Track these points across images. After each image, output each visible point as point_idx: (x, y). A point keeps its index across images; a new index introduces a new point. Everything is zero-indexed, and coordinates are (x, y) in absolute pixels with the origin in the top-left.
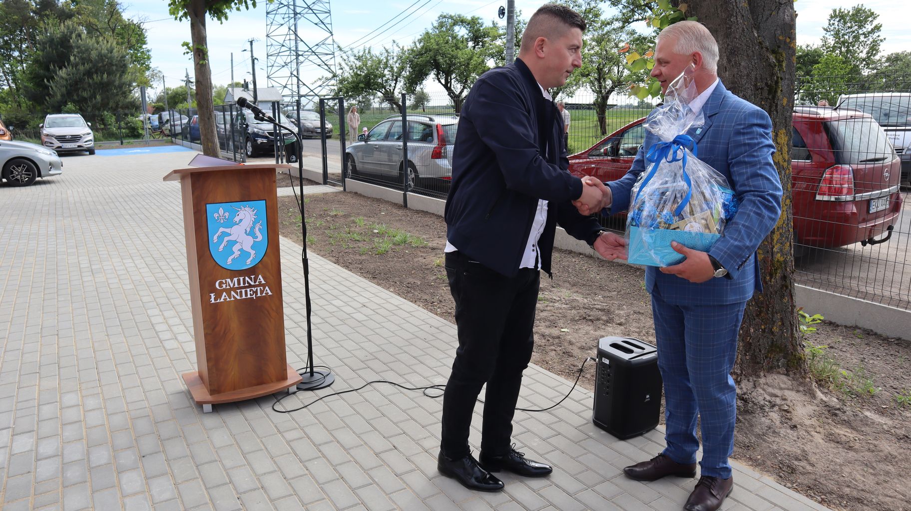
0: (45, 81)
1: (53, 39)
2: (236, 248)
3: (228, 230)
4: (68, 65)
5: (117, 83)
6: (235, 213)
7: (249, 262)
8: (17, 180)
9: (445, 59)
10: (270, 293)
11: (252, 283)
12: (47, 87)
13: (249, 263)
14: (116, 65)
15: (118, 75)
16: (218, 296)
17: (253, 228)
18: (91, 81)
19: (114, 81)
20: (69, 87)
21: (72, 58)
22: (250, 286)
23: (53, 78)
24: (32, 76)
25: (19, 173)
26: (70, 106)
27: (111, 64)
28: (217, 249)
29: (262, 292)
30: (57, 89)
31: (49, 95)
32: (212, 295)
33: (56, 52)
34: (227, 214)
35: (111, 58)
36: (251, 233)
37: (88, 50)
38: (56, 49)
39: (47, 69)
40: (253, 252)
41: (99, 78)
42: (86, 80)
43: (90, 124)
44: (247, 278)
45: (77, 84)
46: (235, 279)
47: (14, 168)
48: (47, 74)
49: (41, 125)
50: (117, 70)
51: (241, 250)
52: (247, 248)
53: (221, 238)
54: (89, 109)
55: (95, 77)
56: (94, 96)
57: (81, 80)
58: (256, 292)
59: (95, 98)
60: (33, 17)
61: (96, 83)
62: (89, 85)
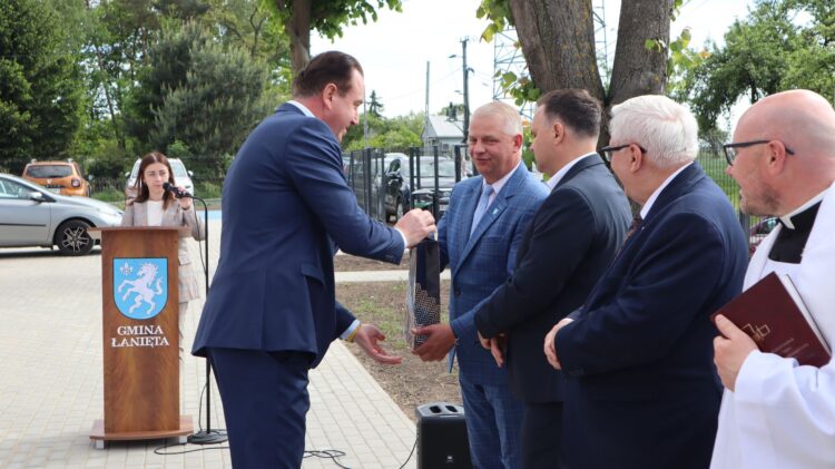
0: (151, 106)
1: (169, 49)
2: (138, 299)
3: (131, 283)
4: (183, 85)
5: (245, 112)
6: (138, 268)
7: (149, 312)
8: (71, 247)
9: (761, 69)
10: (167, 344)
11: (151, 332)
12: (152, 117)
13: (149, 314)
14: (248, 85)
15: (248, 99)
16: (119, 341)
17: (154, 282)
18: (210, 109)
19: (242, 108)
20: (180, 118)
21: (189, 75)
22: (149, 335)
23: (162, 104)
24: (137, 101)
25: (73, 239)
26: (178, 145)
27: (241, 84)
28: (121, 298)
29: (160, 342)
30: (165, 120)
31: (155, 128)
32: (114, 340)
33: (172, 67)
34: (131, 268)
35: (240, 75)
36: (152, 286)
37: (212, 63)
38: (172, 62)
39: (157, 91)
40: (153, 304)
41: (222, 104)
42: (205, 108)
43: (191, 173)
44: (146, 328)
45: (192, 113)
46: (136, 328)
47: (68, 232)
48: (156, 98)
49: (127, 174)
50: (248, 92)
51: (143, 301)
52: (148, 300)
53: (125, 288)
54: (203, 150)
55: (216, 102)
56: (211, 130)
57: (198, 108)
58: (154, 341)
59: (214, 133)
60: (153, 14)
61: (218, 111)
62: (208, 115)
